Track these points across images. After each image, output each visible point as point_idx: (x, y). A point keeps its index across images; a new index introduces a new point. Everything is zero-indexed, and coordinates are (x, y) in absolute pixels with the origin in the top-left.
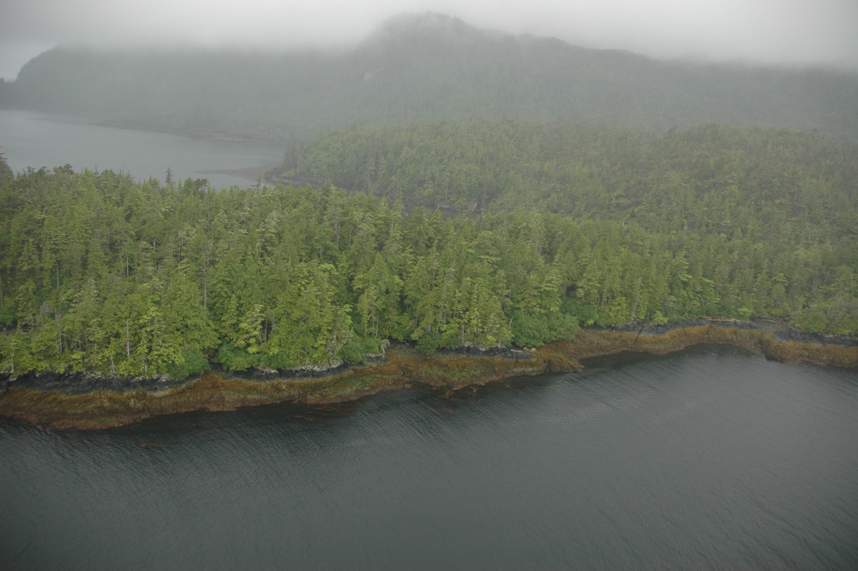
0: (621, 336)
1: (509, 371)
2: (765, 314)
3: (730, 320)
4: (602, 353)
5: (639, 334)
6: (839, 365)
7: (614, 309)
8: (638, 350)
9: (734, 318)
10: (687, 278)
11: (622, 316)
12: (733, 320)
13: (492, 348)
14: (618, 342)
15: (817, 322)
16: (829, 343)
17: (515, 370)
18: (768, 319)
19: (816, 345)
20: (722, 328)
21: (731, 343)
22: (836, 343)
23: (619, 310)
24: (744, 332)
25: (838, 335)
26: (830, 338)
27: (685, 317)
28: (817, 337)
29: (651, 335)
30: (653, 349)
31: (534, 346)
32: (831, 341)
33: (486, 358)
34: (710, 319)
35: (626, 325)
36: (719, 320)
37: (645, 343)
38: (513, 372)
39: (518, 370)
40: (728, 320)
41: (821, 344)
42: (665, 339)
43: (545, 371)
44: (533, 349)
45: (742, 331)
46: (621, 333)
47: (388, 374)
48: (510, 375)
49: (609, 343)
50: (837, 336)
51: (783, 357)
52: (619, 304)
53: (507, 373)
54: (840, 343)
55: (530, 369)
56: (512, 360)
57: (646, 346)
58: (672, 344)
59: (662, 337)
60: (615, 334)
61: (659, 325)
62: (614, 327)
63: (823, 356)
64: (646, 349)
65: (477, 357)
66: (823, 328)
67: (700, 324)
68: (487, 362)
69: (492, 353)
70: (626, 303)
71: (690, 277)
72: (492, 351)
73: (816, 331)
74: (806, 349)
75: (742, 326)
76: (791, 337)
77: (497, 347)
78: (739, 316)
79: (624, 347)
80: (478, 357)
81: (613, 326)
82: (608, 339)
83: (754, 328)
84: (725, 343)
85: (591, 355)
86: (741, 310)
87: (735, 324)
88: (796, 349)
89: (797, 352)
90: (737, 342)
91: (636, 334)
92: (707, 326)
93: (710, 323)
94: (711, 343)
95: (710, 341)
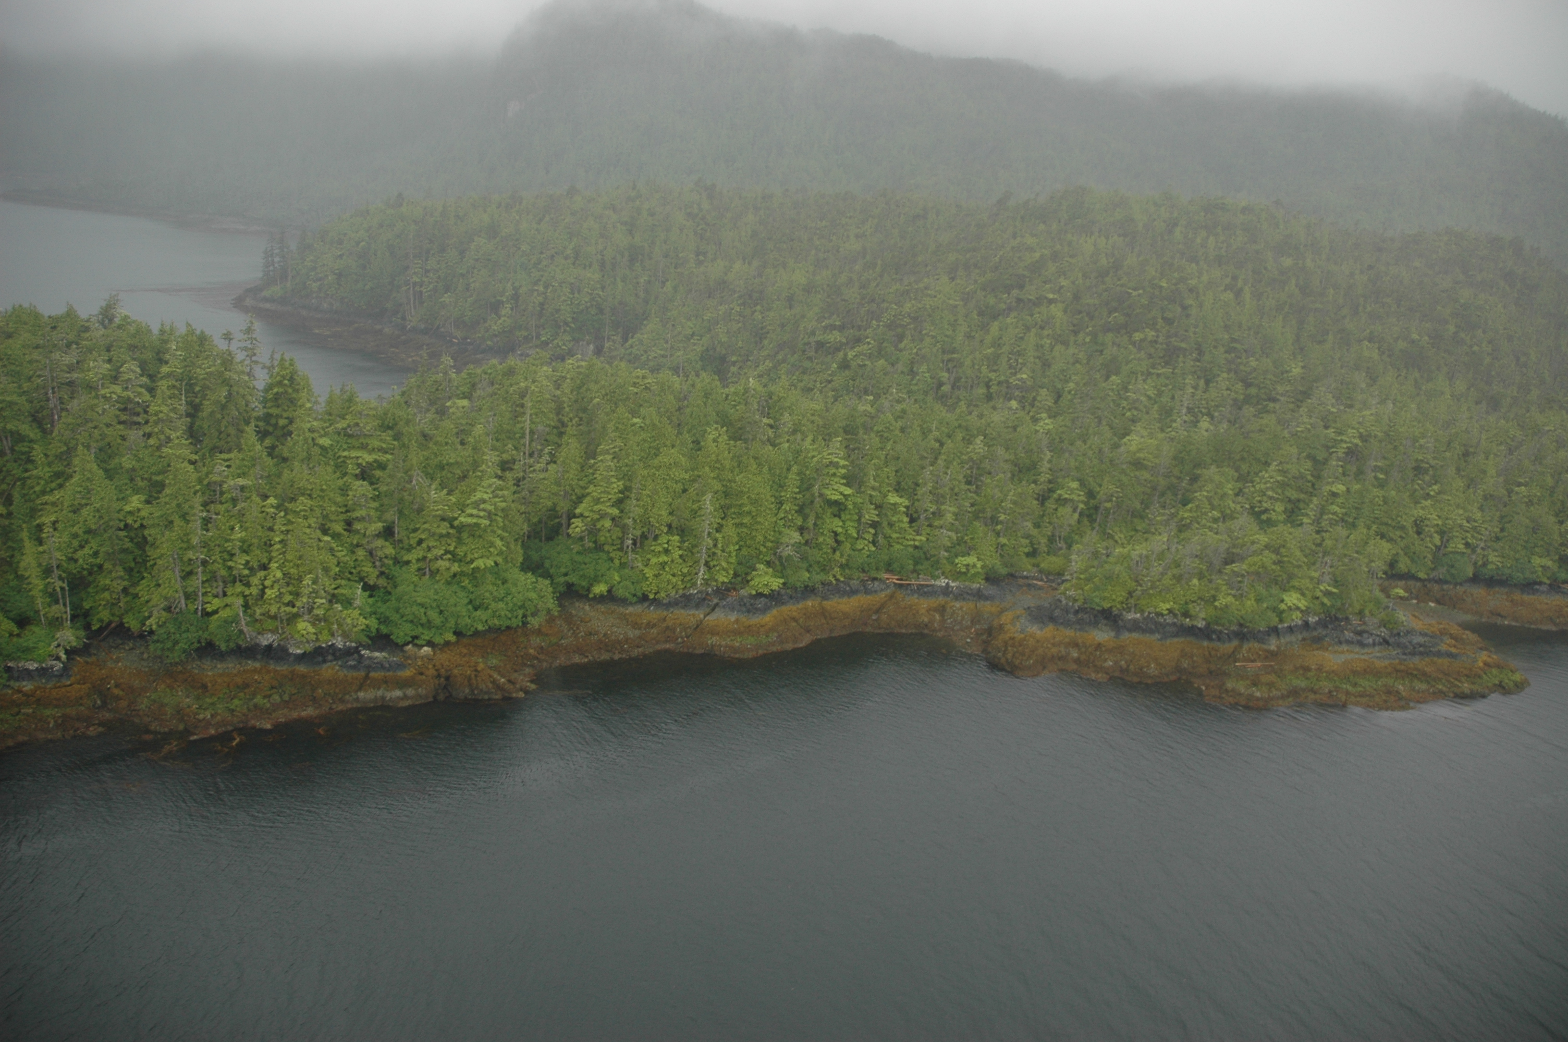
0: (664, 620)
1: (347, 697)
2: (1026, 567)
3: (938, 583)
4: (605, 656)
5: (705, 617)
6: (1136, 679)
7: (654, 560)
8: (695, 648)
9: (946, 578)
10: (841, 493)
11: (674, 575)
12: (942, 582)
13: (320, 647)
14: (654, 631)
15: (1110, 588)
16: (1130, 631)
17: (361, 694)
18: (1034, 578)
19: (1102, 635)
20: (914, 599)
21: (926, 631)
22: (1144, 631)
23: (666, 563)
24: (961, 608)
25: (1149, 613)
26: (1135, 621)
27: (834, 576)
28: (1109, 617)
29: (733, 617)
30: (726, 646)
31: (430, 643)
32: (1135, 627)
33: (302, 669)
34: (894, 579)
35: (684, 596)
36: (913, 582)
37: (713, 633)
38: (357, 700)
39: (367, 695)
40: (933, 582)
41: (1113, 634)
42: (762, 626)
43: (435, 697)
44: (426, 648)
45: (958, 605)
46: (665, 613)
47: (56, 706)
48: (349, 706)
49: (632, 634)
50: (1148, 616)
51: (1017, 662)
52: (667, 551)
53: (342, 701)
54: (1152, 632)
55: (398, 693)
56: (355, 674)
57: (713, 640)
58: (780, 636)
59: (756, 620)
60: (652, 614)
61: (760, 595)
62: (655, 599)
63: (1106, 660)
64: (713, 646)
65: (283, 668)
66: (1121, 599)
67: (867, 592)
68: (304, 676)
69: (320, 659)
70: (680, 548)
71: (848, 491)
72: (318, 655)
73: (1106, 605)
74: (1076, 645)
75: (961, 595)
76: (1052, 619)
77: (333, 645)
78: (958, 575)
79: (666, 642)
80: (285, 668)
81: (651, 596)
82: (636, 626)
83: (987, 598)
84: (914, 631)
85: (577, 659)
86: (962, 561)
87: (946, 591)
88: (1054, 645)
89: (1054, 650)
90: (940, 630)
91: (700, 614)
92: (883, 595)
93: (892, 588)
94: (882, 631)
95: (880, 628)
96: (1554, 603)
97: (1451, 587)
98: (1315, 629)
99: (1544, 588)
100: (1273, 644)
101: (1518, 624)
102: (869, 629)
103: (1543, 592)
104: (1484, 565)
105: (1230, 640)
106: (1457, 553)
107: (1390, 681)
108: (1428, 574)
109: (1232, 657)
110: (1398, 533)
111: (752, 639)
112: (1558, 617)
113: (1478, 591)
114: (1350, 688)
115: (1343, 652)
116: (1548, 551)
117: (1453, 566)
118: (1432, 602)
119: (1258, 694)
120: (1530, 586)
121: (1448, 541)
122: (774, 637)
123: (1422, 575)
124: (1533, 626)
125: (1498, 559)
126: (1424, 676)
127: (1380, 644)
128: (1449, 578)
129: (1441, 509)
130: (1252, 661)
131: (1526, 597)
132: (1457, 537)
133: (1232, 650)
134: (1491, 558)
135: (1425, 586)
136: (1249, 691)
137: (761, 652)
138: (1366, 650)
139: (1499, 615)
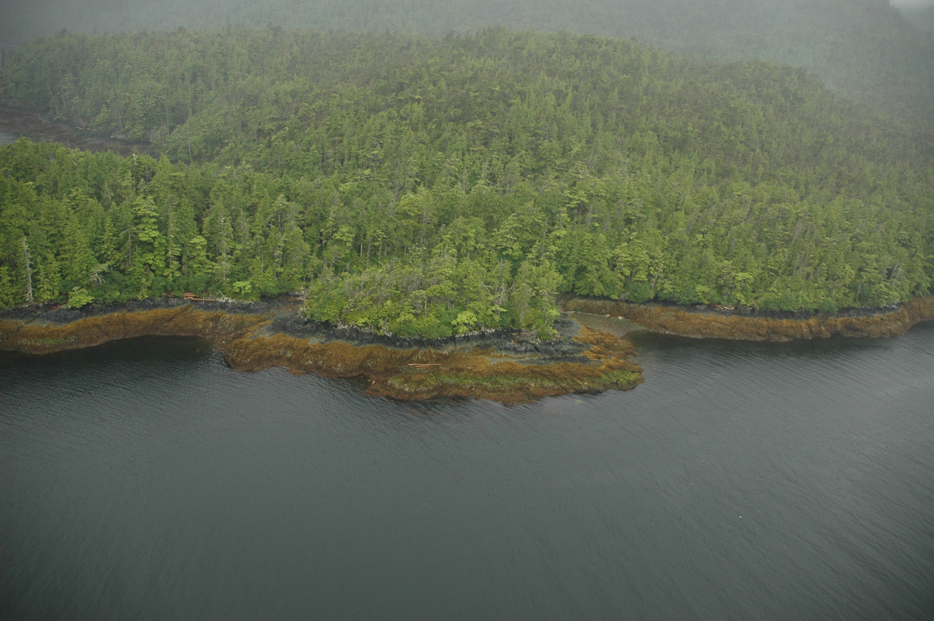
3: (220, 300)
5: (25, 324)
9: (226, 296)
10: (150, 236)
12: (223, 299)
16: (337, 338)
19: (314, 341)
20: (199, 311)
24: (230, 318)
25: (353, 325)
26: (344, 331)
28: (326, 328)
29: (45, 325)
32: (342, 335)
34: (191, 297)
36: (203, 299)
37: (25, 336)
40: (217, 299)
41: (323, 340)
42: (63, 331)
45: (229, 316)
54: (353, 339)
57: (24, 341)
58: (77, 338)
59: (61, 327)
61: (73, 309)
63: (307, 360)
66: (335, 314)
67: (166, 306)
71: (156, 234)
73: (324, 319)
74: (293, 348)
75: (234, 309)
76: (284, 328)
78: (235, 295)
86: (239, 284)
87: (223, 306)
88: (275, 348)
89: (274, 352)
90: (209, 334)
91: (22, 322)
92: (178, 308)
93: (189, 303)
94: (166, 334)
95: (165, 332)
96: (706, 318)
97: (637, 305)
98: (490, 338)
99: (703, 307)
100: (446, 350)
101: (675, 334)
102: (158, 333)
103: (700, 311)
104: (662, 290)
105: (410, 346)
106: (640, 281)
107: (525, 380)
108: (619, 296)
109: (409, 359)
110: (594, 266)
111: (52, 341)
112: (705, 329)
113: (655, 309)
114: (489, 385)
115: (501, 357)
116: (708, 281)
117: (636, 291)
118: (621, 316)
119: (407, 389)
120: (693, 306)
121: (636, 273)
122: (72, 339)
123: (614, 297)
124: (685, 336)
125: (671, 286)
126: (553, 377)
127: (531, 351)
128: (632, 299)
129: (633, 250)
130: (425, 363)
131: (687, 314)
132: (642, 270)
133: (410, 354)
134: (666, 286)
135: (618, 304)
136: (402, 387)
137: (56, 350)
138: (519, 355)
139: (664, 327)
